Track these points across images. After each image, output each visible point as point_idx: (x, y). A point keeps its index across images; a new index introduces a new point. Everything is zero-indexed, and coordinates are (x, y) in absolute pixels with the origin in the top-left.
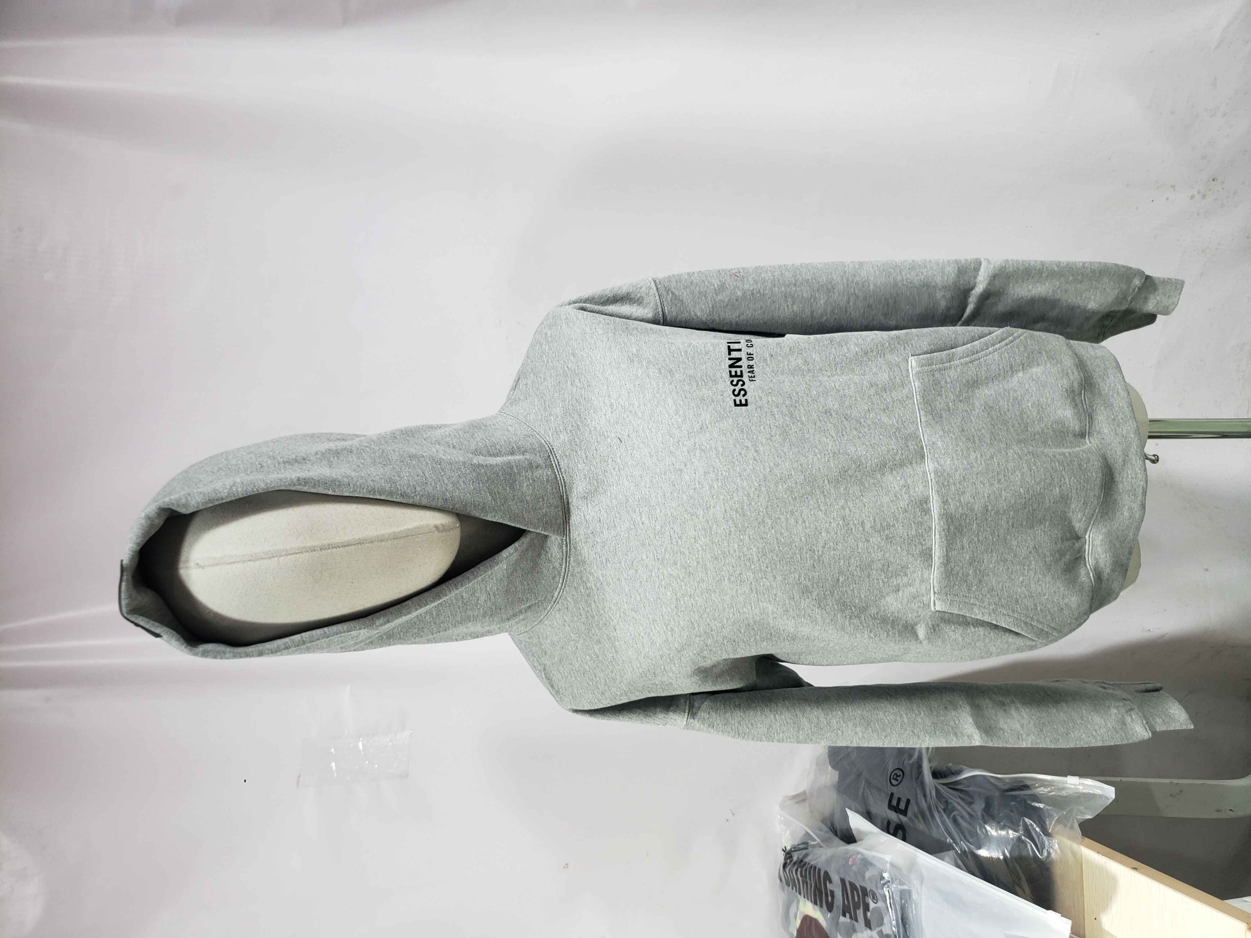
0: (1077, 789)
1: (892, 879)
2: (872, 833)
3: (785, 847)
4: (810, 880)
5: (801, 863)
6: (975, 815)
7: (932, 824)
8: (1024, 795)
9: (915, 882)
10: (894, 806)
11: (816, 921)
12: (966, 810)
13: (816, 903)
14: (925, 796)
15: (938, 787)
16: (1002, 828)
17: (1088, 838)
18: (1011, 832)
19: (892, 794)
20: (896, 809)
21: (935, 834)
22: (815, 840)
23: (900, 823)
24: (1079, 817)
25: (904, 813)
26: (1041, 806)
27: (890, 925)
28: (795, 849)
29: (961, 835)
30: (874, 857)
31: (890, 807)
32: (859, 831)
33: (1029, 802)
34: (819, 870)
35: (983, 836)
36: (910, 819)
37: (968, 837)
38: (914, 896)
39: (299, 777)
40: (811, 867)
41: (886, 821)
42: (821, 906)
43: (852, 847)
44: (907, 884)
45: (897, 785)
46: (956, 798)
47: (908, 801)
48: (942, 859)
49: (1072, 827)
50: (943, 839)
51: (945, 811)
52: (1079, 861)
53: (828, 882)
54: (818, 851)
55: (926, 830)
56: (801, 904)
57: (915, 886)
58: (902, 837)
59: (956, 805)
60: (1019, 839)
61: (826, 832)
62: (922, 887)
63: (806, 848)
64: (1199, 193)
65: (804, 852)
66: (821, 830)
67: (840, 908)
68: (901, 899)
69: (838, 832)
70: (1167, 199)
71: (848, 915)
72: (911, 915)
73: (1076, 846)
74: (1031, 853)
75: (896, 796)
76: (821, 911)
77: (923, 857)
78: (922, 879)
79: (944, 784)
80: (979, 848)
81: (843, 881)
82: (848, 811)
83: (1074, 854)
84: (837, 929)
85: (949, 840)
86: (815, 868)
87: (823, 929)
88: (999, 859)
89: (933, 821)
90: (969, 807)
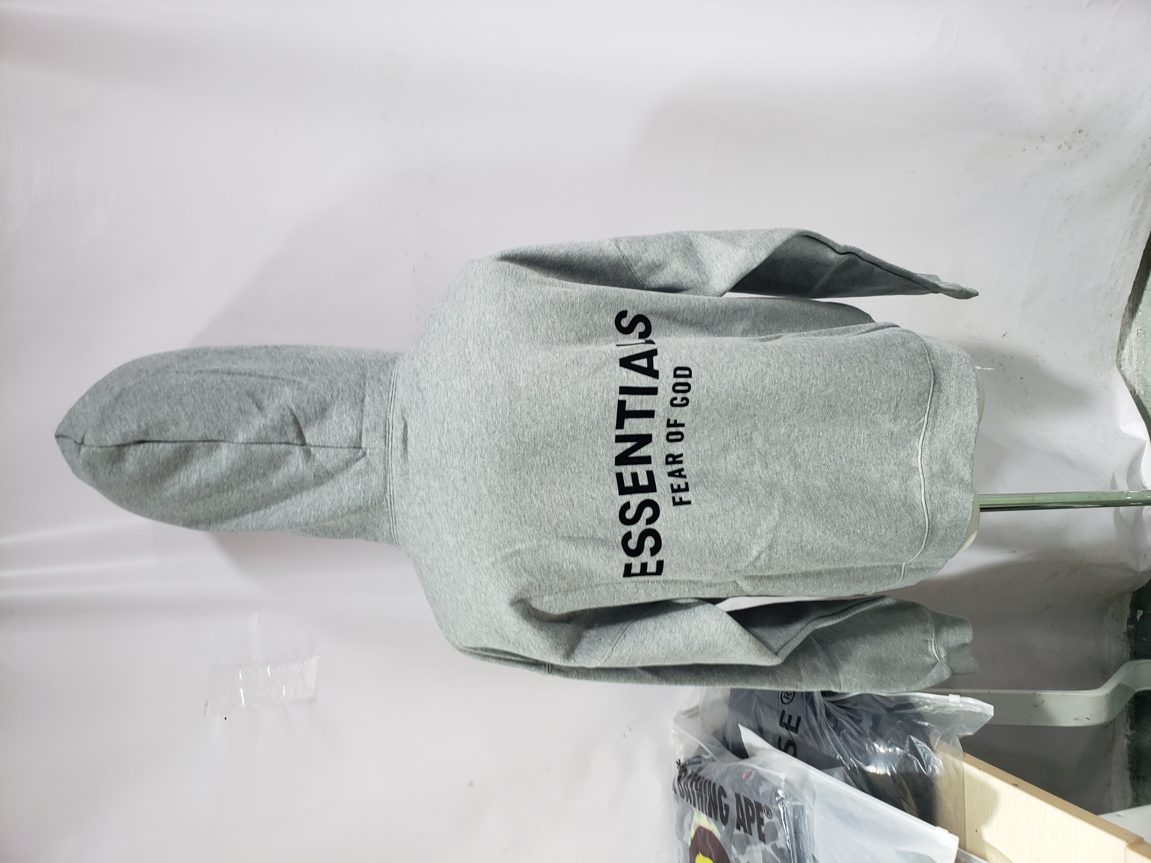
0: (958, 707)
1: (786, 796)
2: (764, 749)
3: (679, 761)
4: (705, 793)
5: (696, 778)
6: (864, 733)
7: (822, 742)
8: (910, 714)
9: (807, 798)
10: (785, 724)
11: (711, 833)
12: (855, 729)
13: (710, 815)
14: (815, 714)
15: (827, 705)
16: (889, 746)
17: (969, 753)
18: (898, 749)
19: (783, 712)
20: (787, 726)
21: (825, 750)
22: (707, 754)
23: (791, 739)
24: (960, 734)
25: (796, 730)
26: (926, 724)
27: (784, 839)
28: (690, 762)
29: (850, 752)
30: (769, 774)
31: (782, 724)
32: (751, 746)
33: (915, 721)
34: (714, 785)
35: (871, 753)
36: (801, 737)
37: (857, 754)
38: (807, 811)
39: (207, 704)
40: (706, 781)
41: (778, 737)
42: (716, 819)
43: (744, 763)
44: (801, 800)
45: (788, 703)
46: (845, 716)
47: (799, 719)
48: (831, 775)
49: (954, 744)
50: (833, 756)
51: (834, 729)
52: (960, 775)
53: (722, 797)
54: (713, 766)
55: (816, 746)
56: (696, 816)
57: (807, 800)
58: (792, 753)
59: (845, 723)
60: (906, 756)
61: (719, 746)
62: (814, 802)
63: (700, 762)
64: (1066, 143)
65: (698, 766)
66: (713, 744)
67: (734, 822)
68: (794, 814)
69: (730, 746)
70: (1037, 148)
71: (742, 828)
72: (804, 829)
73: (958, 762)
74: (917, 770)
75: (787, 714)
76: (716, 824)
77: (815, 774)
78: (814, 796)
79: (832, 702)
80: (868, 764)
81: (738, 796)
82: (741, 727)
83: (957, 770)
84: (731, 842)
85: (839, 757)
86: (710, 782)
87: (718, 840)
88: (886, 775)
89: (823, 738)
90: (858, 725)
